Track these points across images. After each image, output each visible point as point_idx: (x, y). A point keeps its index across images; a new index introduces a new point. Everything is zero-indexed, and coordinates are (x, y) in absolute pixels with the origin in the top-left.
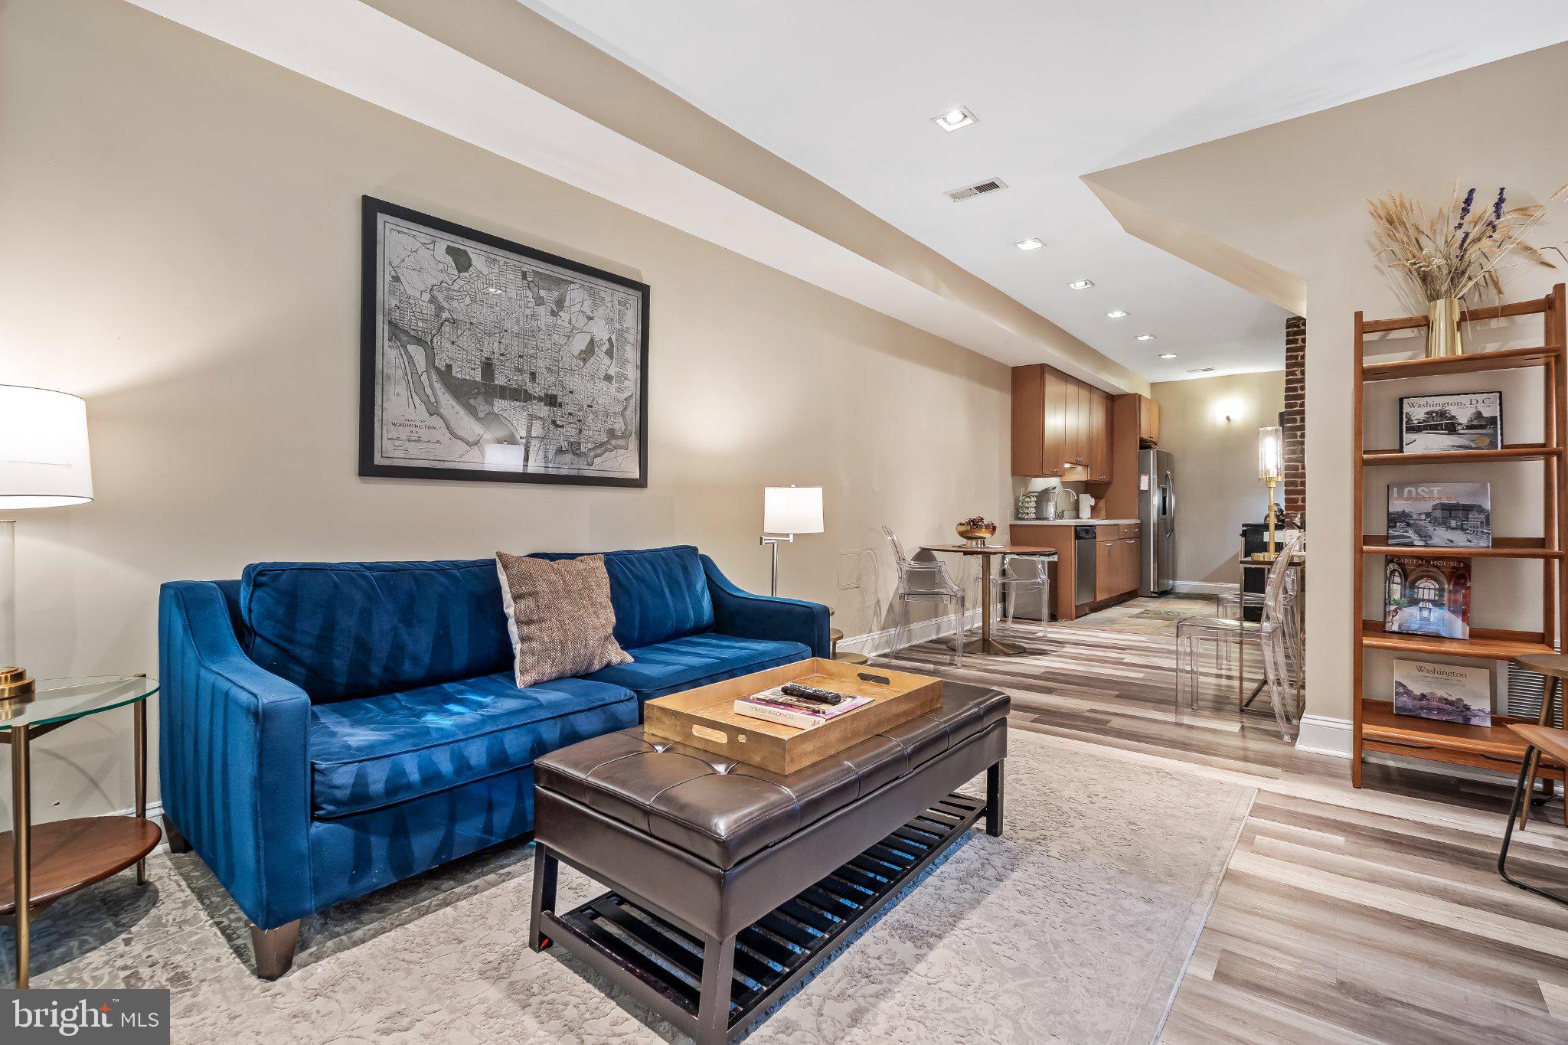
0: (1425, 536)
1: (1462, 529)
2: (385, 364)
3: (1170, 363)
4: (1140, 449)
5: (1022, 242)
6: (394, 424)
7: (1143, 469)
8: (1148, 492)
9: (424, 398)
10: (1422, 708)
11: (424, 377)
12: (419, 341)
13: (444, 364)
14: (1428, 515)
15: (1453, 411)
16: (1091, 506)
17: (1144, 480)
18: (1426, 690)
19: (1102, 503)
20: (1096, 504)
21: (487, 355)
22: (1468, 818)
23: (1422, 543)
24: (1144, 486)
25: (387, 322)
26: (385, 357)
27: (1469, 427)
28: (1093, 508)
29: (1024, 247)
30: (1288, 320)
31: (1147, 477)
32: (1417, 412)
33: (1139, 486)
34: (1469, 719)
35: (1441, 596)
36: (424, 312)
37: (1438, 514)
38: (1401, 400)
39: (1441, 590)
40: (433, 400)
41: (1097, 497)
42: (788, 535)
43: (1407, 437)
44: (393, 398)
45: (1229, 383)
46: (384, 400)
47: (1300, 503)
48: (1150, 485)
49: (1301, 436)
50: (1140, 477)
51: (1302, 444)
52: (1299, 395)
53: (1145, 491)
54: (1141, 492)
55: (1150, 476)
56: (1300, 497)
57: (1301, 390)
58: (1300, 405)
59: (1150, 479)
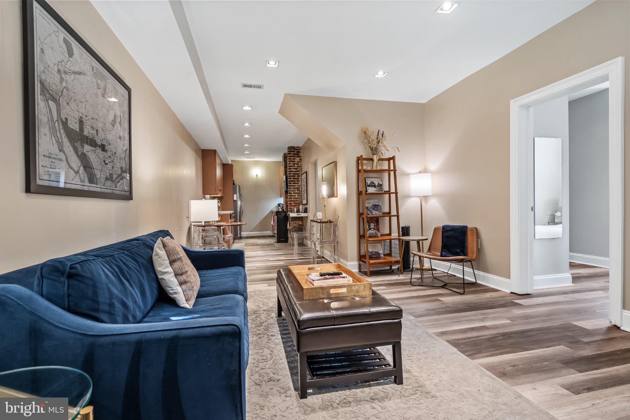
0: (371, 213)
1: (378, 211)
2: (39, 112)
3: (247, 154)
4: (233, 185)
5: (245, 106)
6: (44, 156)
7: (235, 192)
9: (57, 139)
10: (372, 255)
11: (56, 124)
12: (54, 99)
13: (64, 117)
14: (371, 207)
15: (375, 182)
17: (235, 196)
18: (372, 251)
21: (81, 115)
22: (391, 277)
23: (371, 214)
24: (235, 199)
25: (39, 81)
26: (39, 106)
27: (378, 186)
29: (244, 108)
30: (288, 147)
31: (236, 195)
32: (369, 182)
34: (380, 256)
35: (375, 227)
36: (56, 79)
37: (373, 207)
38: (365, 178)
39: (375, 225)
40: (61, 142)
42: (201, 222)
43: (368, 188)
44: (43, 137)
45: (257, 163)
46: (39, 138)
47: (293, 204)
48: (237, 198)
49: (293, 183)
50: (234, 195)
51: (294, 186)
52: (292, 171)
53: (236, 200)
54: (234, 201)
55: (237, 195)
56: (293, 202)
57: (293, 169)
58: (293, 174)
59: (237, 196)
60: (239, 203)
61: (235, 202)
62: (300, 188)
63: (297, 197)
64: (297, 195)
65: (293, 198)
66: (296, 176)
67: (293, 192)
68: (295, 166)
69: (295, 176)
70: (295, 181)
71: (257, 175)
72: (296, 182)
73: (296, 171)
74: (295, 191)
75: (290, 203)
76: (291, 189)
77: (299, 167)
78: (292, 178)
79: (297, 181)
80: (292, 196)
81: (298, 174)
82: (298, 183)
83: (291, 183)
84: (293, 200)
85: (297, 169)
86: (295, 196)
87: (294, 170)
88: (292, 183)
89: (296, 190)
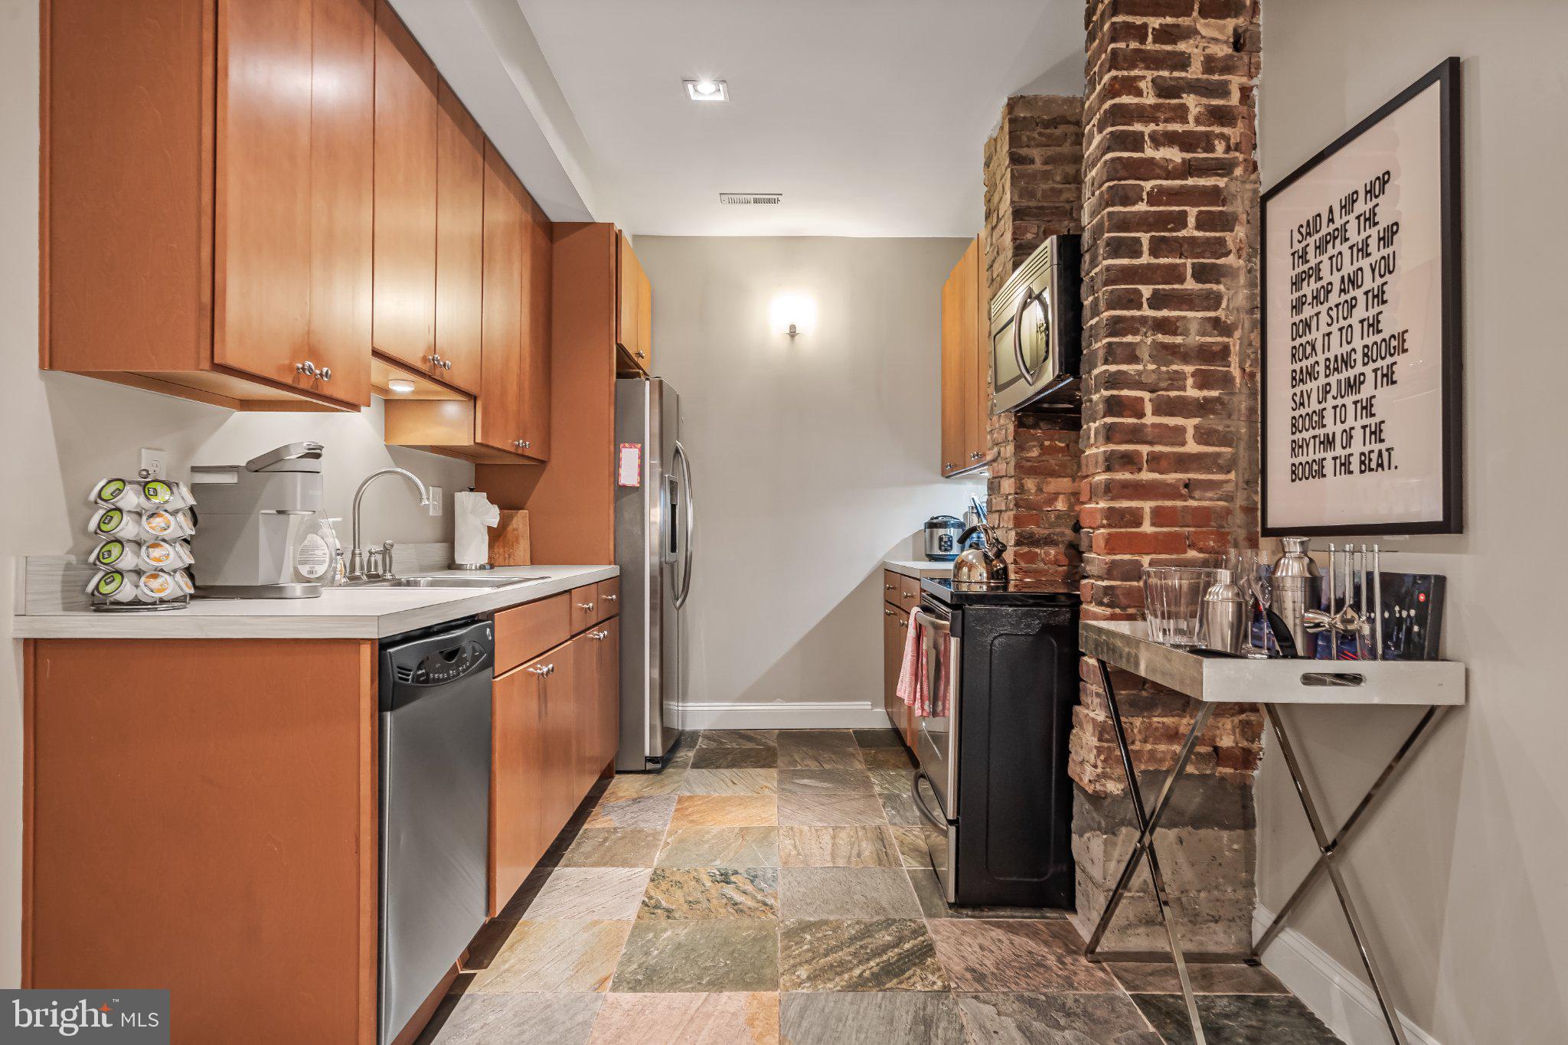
4: (617, 377)
7: (625, 431)
8: (638, 490)
16: (490, 529)
17: (629, 457)
19: (520, 521)
20: (504, 523)
24: (628, 476)
28: (497, 536)
31: (635, 452)
33: (616, 474)
41: (508, 505)
45: (792, 253)
47: (1147, 528)
48: (641, 474)
49: (1157, 301)
50: (617, 452)
51: (1163, 325)
52: (1151, 161)
53: (633, 489)
54: (623, 491)
55: (642, 451)
56: (1147, 506)
57: (1158, 140)
58: (1154, 198)
59: (642, 457)
60: (656, 515)
61: (628, 496)
62: (1225, 350)
63: (1192, 447)
64: (1190, 424)
65: (1155, 461)
66: (1191, 221)
67: (1146, 395)
68: (1181, 113)
69: (1181, 220)
70: (1174, 274)
71: (793, 333)
72: (1190, 284)
73: (1189, 169)
74: (1177, 380)
75: (1115, 517)
76: (1133, 359)
77: (1221, 116)
78: (1145, 238)
79: (1201, 273)
80: (1136, 435)
81: (1214, 195)
82: (1213, 301)
83: (1134, 301)
84: (1146, 476)
85: (1206, 142)
86: (1176, 435)
87: (1174, 155)
88: (1146, 291)
89: (1189, 369)
